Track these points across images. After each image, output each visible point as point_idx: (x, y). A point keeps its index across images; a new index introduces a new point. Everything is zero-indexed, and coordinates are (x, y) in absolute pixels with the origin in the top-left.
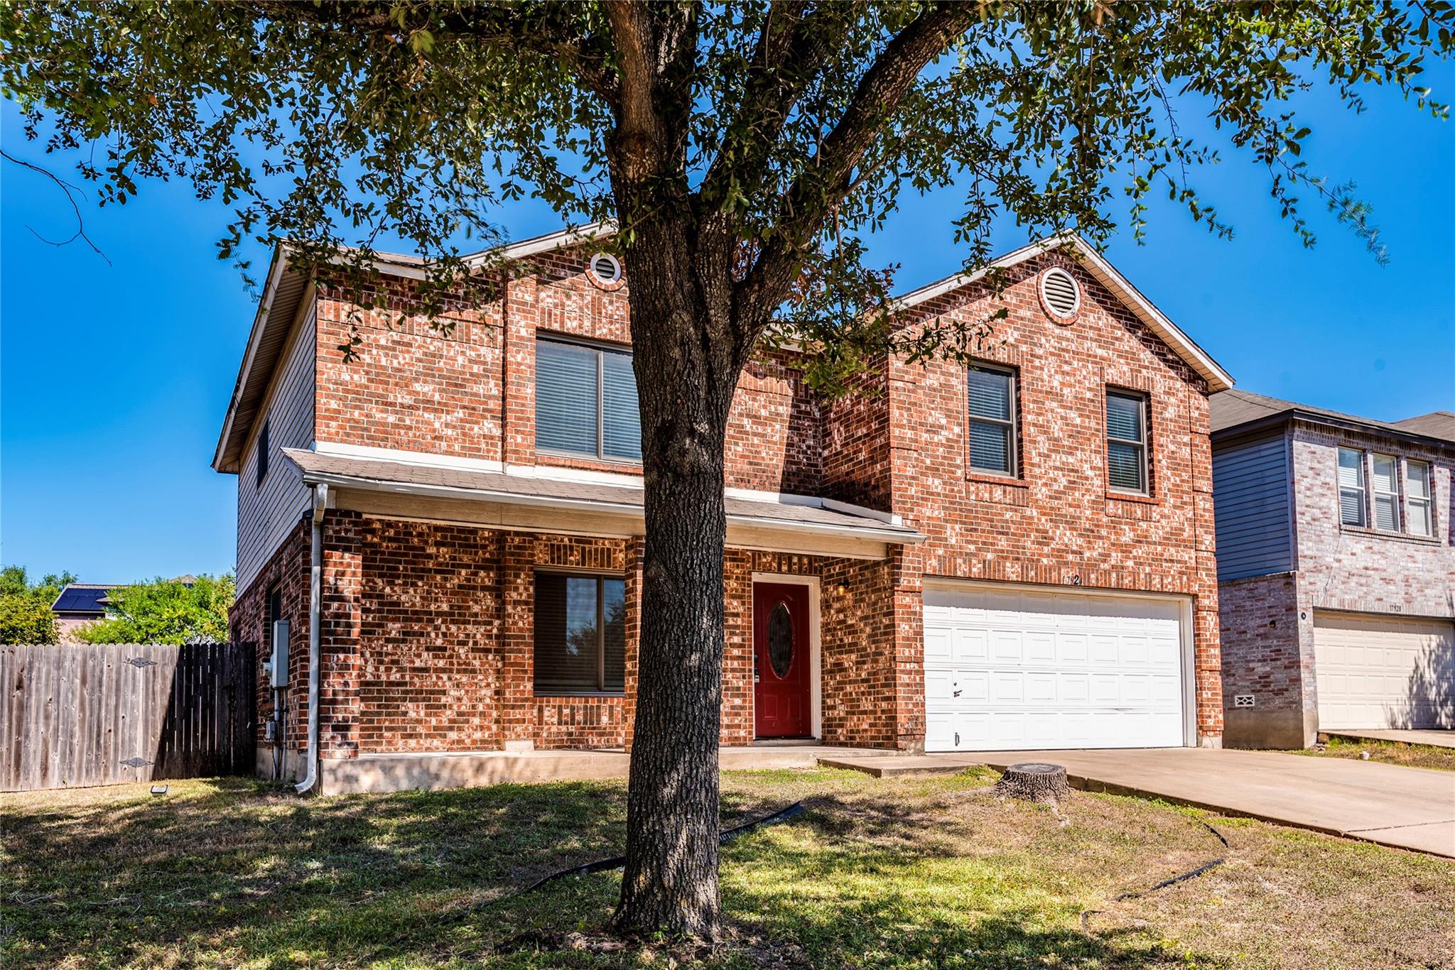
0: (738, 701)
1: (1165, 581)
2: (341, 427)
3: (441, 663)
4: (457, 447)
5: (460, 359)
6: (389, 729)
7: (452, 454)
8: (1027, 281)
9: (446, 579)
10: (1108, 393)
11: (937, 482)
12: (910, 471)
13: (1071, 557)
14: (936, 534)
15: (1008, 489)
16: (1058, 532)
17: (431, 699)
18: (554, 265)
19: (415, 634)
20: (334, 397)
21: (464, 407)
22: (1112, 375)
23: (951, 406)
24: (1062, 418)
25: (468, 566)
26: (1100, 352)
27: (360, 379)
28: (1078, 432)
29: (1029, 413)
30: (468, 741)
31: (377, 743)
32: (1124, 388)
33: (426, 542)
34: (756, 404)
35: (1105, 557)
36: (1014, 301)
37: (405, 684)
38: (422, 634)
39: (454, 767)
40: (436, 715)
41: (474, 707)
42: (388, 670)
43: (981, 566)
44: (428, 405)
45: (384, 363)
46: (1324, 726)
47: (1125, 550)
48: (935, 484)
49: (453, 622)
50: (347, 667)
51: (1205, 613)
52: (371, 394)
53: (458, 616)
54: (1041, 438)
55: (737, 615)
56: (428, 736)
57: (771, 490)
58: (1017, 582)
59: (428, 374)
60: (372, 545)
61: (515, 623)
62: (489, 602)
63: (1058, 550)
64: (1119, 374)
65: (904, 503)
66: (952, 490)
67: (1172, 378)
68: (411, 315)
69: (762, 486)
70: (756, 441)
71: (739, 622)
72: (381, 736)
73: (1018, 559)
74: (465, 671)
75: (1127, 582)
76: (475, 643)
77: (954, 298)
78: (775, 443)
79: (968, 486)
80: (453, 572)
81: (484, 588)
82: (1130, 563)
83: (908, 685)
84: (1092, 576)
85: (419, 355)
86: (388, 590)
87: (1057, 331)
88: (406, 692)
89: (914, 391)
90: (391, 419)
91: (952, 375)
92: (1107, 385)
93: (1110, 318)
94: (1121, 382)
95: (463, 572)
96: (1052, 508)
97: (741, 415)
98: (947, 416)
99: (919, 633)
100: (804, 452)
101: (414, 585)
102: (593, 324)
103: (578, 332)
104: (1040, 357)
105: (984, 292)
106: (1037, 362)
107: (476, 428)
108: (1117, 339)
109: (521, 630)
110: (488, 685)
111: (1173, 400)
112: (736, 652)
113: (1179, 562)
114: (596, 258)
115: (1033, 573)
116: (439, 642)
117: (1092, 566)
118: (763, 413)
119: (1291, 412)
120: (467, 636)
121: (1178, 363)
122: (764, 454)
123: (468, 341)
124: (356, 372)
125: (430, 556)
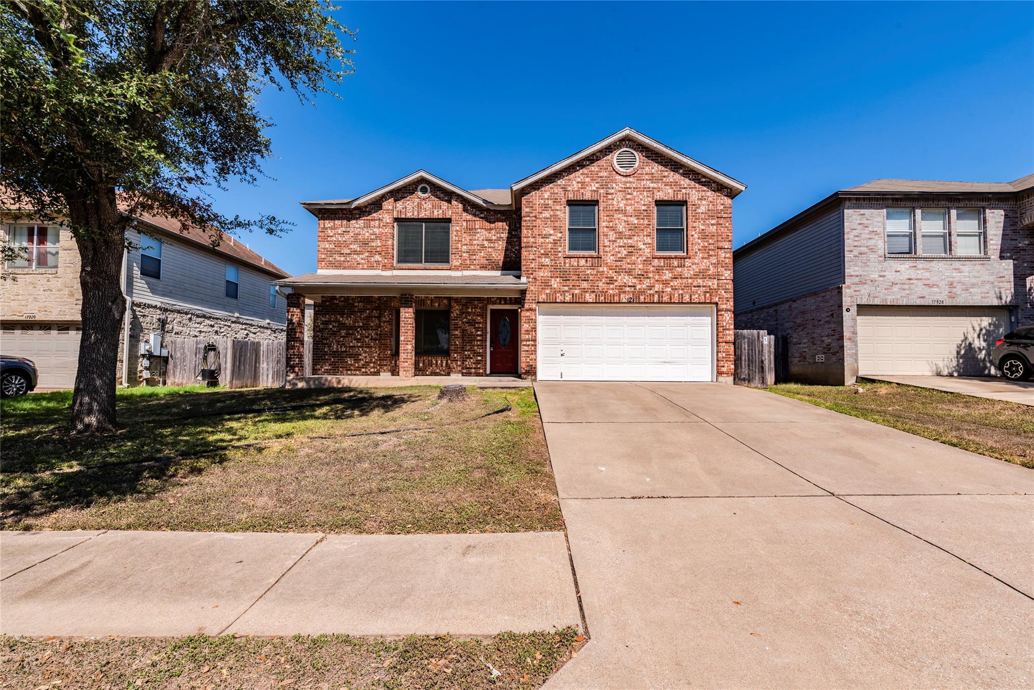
0: (479, 358)
1: (693, 297)
2: (326, 264)
3: (359, 344)
4: (365, 267)
5: (367, 234)
6: (341, 367)
7: (364, 269)
8: (605, 158)
9: (361, 314)
10: (657, 205)
11: (547, 260)
12: (532, 257)
13: (627, 289)
14: (546, 284)
15: (588, 259)
16: (620, 277)
17: (356, 357)
18: (403, 193)
19: (350, 334)
20: (323, 254)
21: (368, 252)
22: (660, 196)
23: (556, 224)
24: (625, 221)
25: (369, 309)
26: (652, 185)
27: (332, 246)
28: (636, 227)
29: (604, 222)
30: (369, 372)
31: (338, 372)
32: (668, 201)
33: (354, 302)
34: (490, 235)
35: (651, 287)
36: (597, 169)
37: (347, 352)
38: (353, 334)
39: (330, 382)
40: (357, 363)
41: (371, 360)
42: (341, 347)
43: (571, 296)
44: (355, 252)
45: (340, 239)
46: (861, 373)
47: (666, 283)
48: (546, 261)
49: (364, 330)
50: (294, 346)
51: (723, 312)
52: (335, 251)
53: (366, 327)
54: (611, 233)
55: (480, 323)
56: (354, 370)
57: (497, 270)
58: (593, 303)
59: (356, 241)
60: (337, 304)
61: (384, 329)
62: (377, 321)
63: (620, 286)
64: (667, 193)
65: (528, 271)
66: (556, 263)
67: (704, 191)
68: (349, 221)
69: (493, 269)
70: (490, 250)
71: (481, 326)
72: (339, 370)
73: (594, 292)
74: (368, 347)
75: (665, 299)
76: (372, 337)
77: (560, 174)
78: (499, 250)
79: (565, 260)
80: (364, 312)
81: (375, 317)
82: (669, 289)
83: (527, 351)
84: (641, 297)
85: (352, 235)
86: (341, 319)
87: (624, 179)
88: (347, 355)
89: (535, 221)
90: (343, 259)
91: (558, 210)
92: (656, 201)
93: (660, 167)
94: (666, 198)
95: (368, 311)
96: (616, 266)
97: (483, 240)
98: (554, 229)
99: (534, 329)
100: (514, 252)
101: (350, 317)
102: (418, 213)
103: (412, 217)
104: (612, 194)
105: (578, 168)
106: (610, 197)
107: (372, 258)
108: (664, 177)
109: (386, 331)
110: (376, 352)
111: (704, 202)
112: (479, 338)
113: (703, 286)
114: (419, 188)
115: (603, 298)
116: (359, 337)
117: (642, 292)
118: (494, 238)
119: (837, 193)
120: (369, 334)
121: (709, 182)
122: (494, 255)
123: (370, 227)
124: (330, 244)
125: (356, 306)
